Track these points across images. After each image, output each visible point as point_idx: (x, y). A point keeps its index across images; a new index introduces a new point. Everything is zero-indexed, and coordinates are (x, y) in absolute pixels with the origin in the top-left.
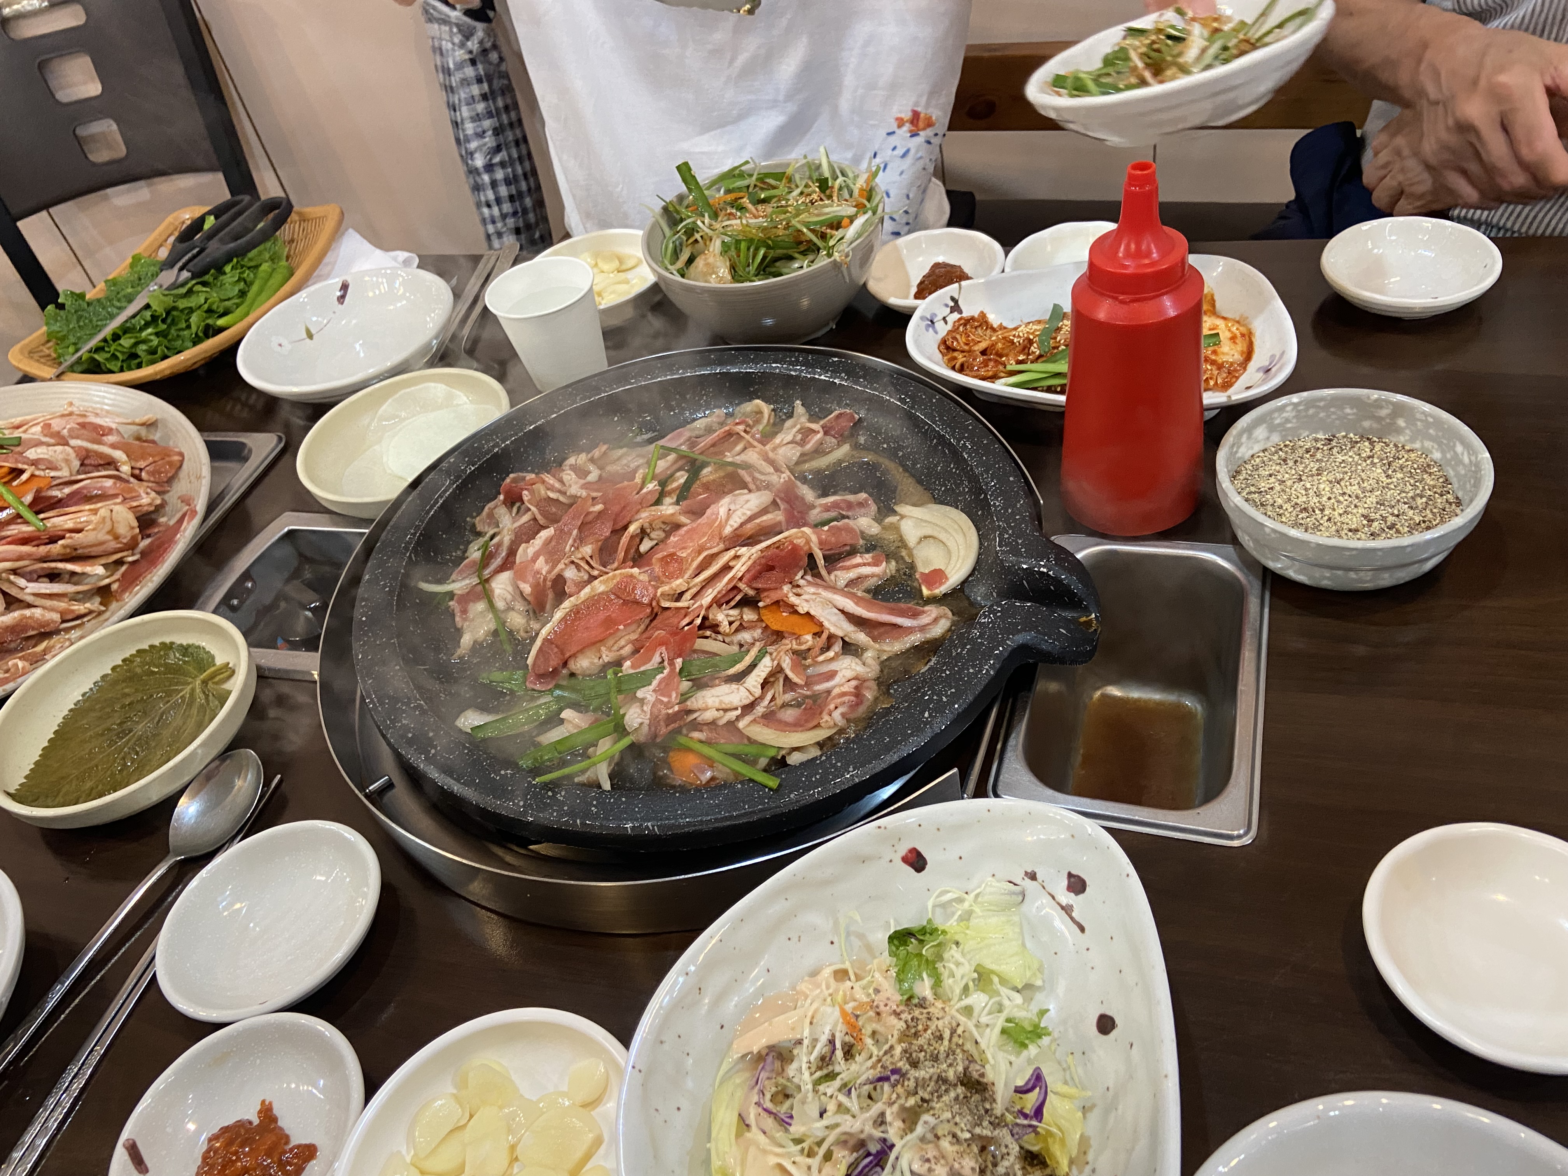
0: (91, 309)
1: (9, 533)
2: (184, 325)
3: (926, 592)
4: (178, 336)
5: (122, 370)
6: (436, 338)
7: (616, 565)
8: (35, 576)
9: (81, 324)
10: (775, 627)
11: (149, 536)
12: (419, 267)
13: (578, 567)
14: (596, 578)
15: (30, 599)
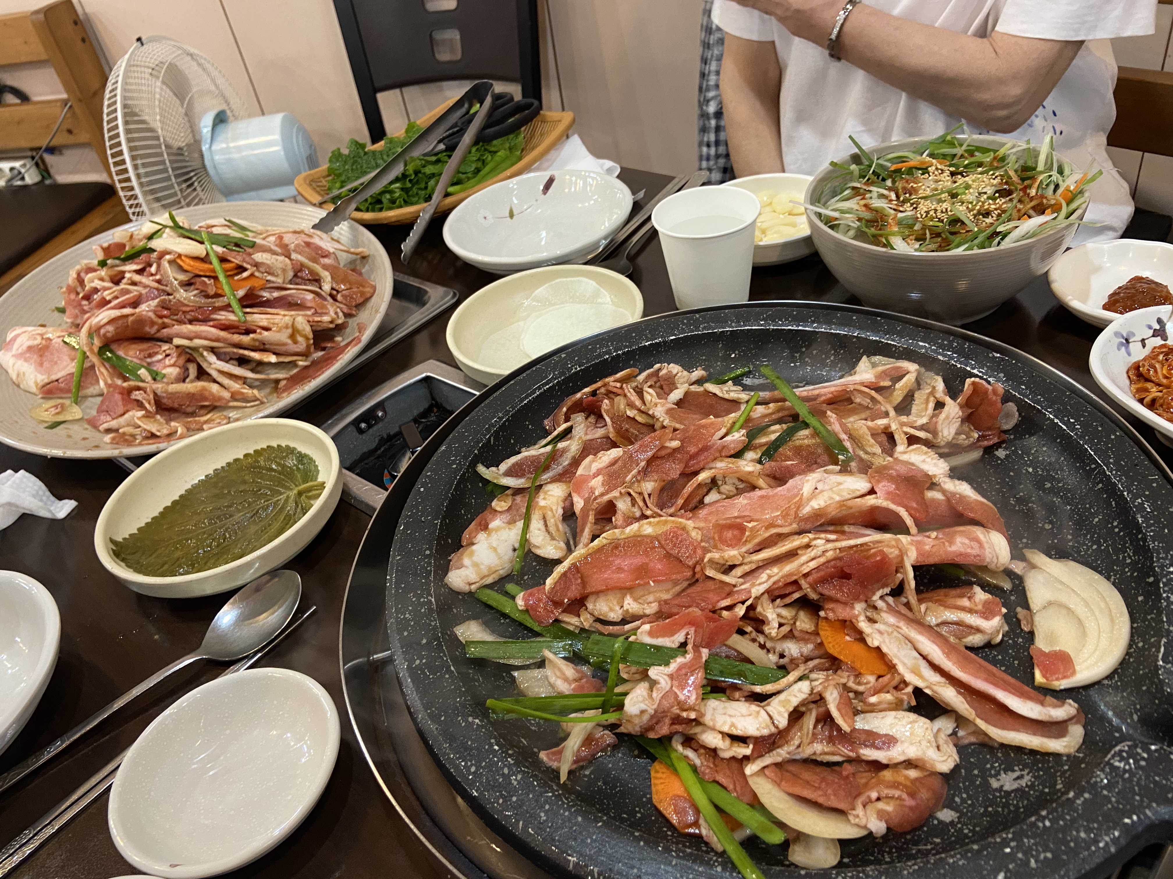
0: (366, 157)
1: (219, 317)
2: (423, 185)
3: (1039, 678)
4: (417, 194)
5: (367, 210)
6: (605, 238)
7: (672, 510)
8: (228, 358)
9: (354, 167)
10: (832, 651)
11: (324, 349)
12: (618, 177)
13: (634, 502)
14: (647, 517)
15: (214, 374)
